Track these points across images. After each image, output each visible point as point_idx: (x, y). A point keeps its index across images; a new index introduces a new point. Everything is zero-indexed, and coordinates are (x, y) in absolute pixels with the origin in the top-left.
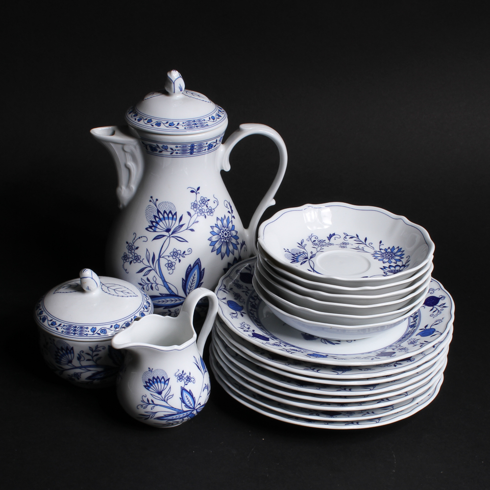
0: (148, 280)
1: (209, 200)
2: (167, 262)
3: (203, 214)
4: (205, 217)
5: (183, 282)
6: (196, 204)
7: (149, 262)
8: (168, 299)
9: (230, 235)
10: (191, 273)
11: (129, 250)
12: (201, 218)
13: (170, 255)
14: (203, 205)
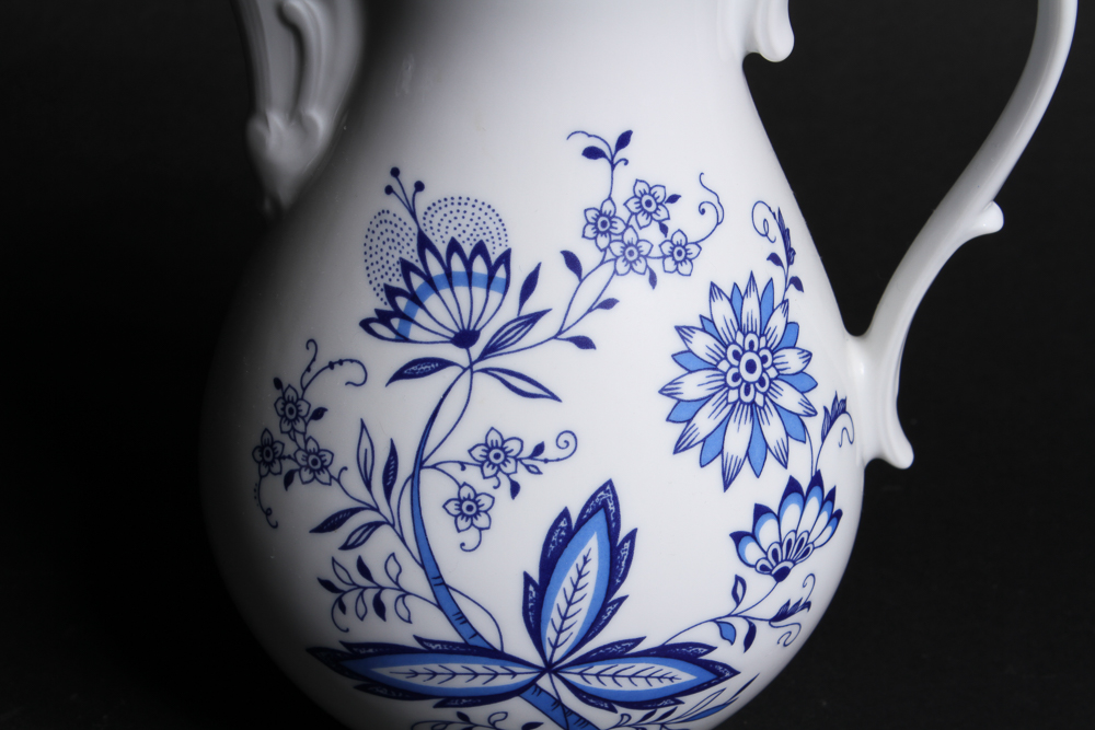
0: (363, 569)
1: (674, 199)
2: (452, 492)
3: (640, 267)
4: (653, 280)
5: (526, 592)
6: (611, 217)
7: (368, 484)
8: (456, 667)
9: (772, 373)
10: (567, 552)
11: (283, 416)
12: (629, 287)
13: (466, 458)
14: (643, 220)
